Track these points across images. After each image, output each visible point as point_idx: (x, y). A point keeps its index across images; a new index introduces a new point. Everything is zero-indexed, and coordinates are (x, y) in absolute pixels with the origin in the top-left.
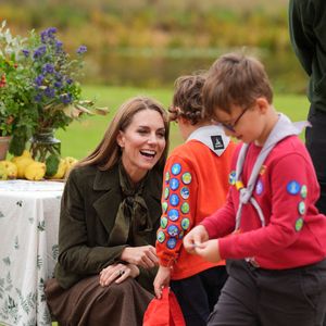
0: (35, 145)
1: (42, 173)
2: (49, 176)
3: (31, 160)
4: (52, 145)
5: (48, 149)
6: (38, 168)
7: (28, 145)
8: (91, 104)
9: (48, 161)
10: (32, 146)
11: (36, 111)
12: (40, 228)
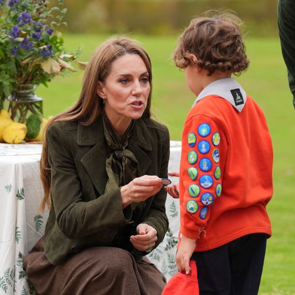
0: (14, 104)
1: (22, 135)
2: (30, 138)
3: (10, 121)
4: (33, 103)
5: (28, 108)
6: (17, 129)
7: (6, 103)
8: (73, 58)
9: (29, 122)
10: (11, 106)
11: (14, 66)
12: (19, 196)
